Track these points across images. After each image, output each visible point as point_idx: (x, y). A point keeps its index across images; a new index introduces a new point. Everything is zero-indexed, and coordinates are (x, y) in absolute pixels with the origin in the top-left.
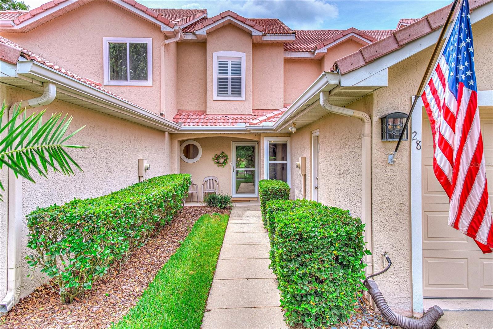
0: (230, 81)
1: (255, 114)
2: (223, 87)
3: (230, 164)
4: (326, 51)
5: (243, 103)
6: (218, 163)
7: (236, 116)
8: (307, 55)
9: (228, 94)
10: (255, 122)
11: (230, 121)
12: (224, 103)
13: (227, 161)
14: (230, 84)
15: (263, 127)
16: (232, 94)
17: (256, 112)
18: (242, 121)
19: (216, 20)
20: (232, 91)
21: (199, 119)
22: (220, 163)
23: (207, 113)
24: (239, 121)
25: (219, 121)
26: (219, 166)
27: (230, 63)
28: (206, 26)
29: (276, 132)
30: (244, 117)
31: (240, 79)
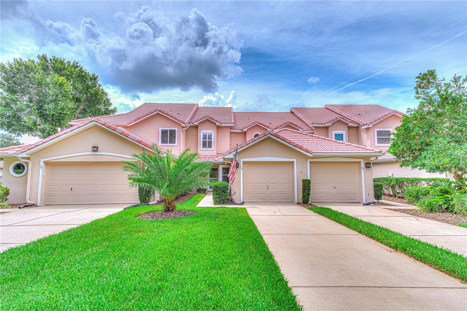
0: (207, 142)
1: (218, 155)
2: (204, 145)
4: (247, 130)
5: (213, 151)
7: (210, 156)
8: (240, 131)
9: (206, 147)
10: (217, 159)
11: (207, 158)
12: (205, 151)
14: (207, 143)
15: (220, 161)
16: (208, 147)
18: (212, 158)
19: (203, 118)
24: (211, 158)
25: (203, 159)
27: (207, 135)
29: (225, 163)
30: (213, 157)
31: (211, 141)
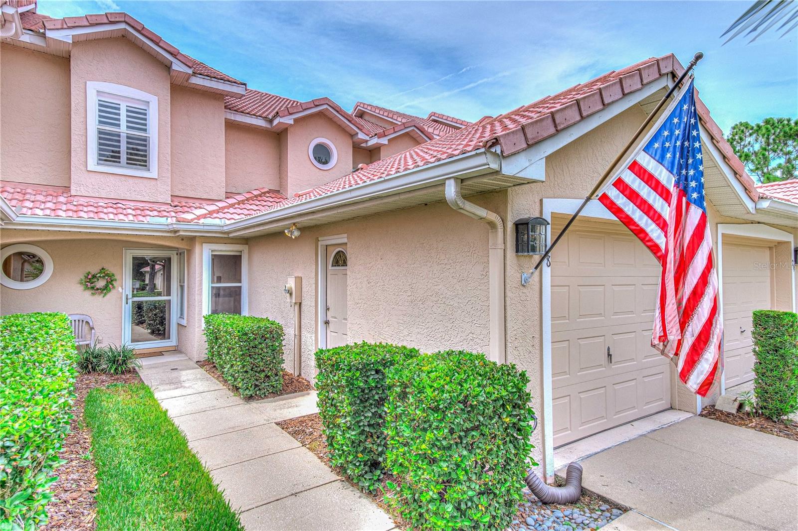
0: (123, 140)
1: (176, 203)
3: (120, 289)
4: (292, 123)
5: (153, 182)
6: (93, 288)
7: (141, 204)
8: (261, 123)
9: (120, 162)
12: (112, 178)
13: (112, 285)
14: (123, 145)
15: (205, 227)
16: (127, 163)
17: (179, 202)
19: (97, 22)
20: (128, 159)
21: (54, 203)
22: (98, 289)
23: (73, 193)
26: (93, 294)
27: (123, 108)
28: (74, 27)
29: (226, 236)
31: (146, 140)
